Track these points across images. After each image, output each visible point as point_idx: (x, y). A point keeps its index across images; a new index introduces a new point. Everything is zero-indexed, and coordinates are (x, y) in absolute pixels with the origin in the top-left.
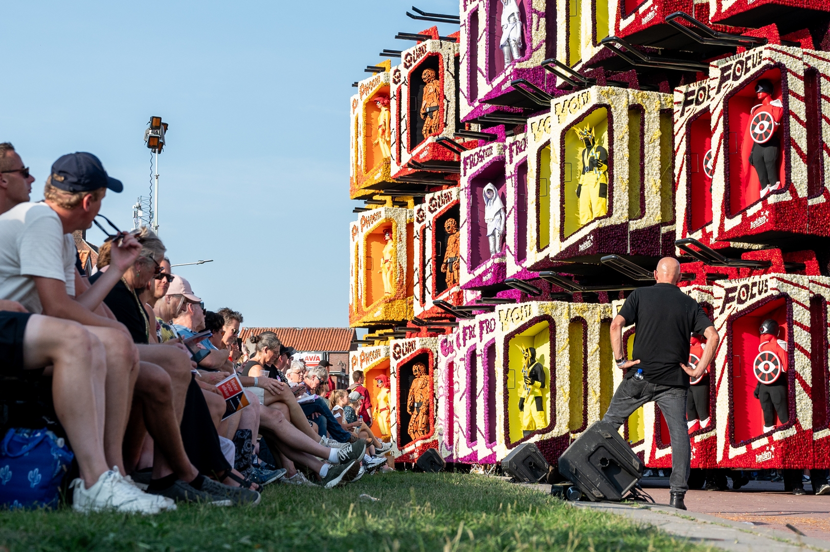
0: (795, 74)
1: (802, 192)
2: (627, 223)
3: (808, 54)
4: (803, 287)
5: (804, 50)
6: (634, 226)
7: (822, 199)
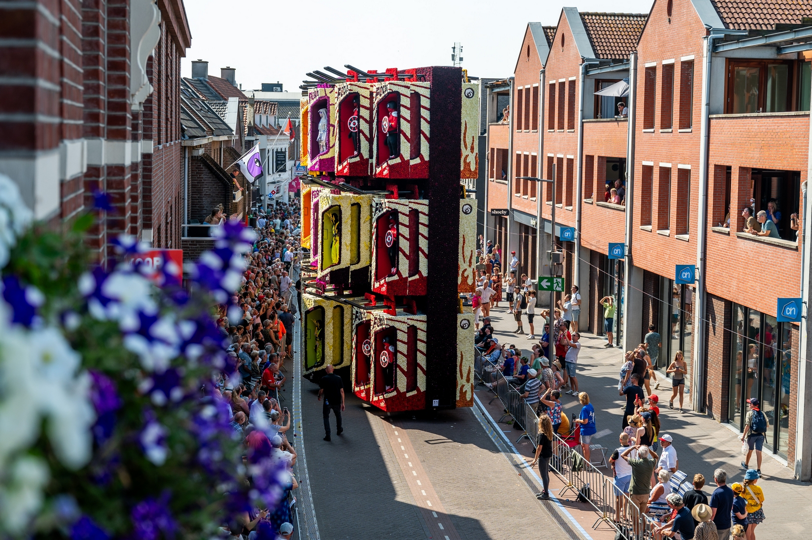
0: (403, 214)
1: (405, 274)
2: (349, 267)
3: (412, 202)
4: (404, 322)
5: (410, 200)
6: (353, 268)
7: (417, 277)
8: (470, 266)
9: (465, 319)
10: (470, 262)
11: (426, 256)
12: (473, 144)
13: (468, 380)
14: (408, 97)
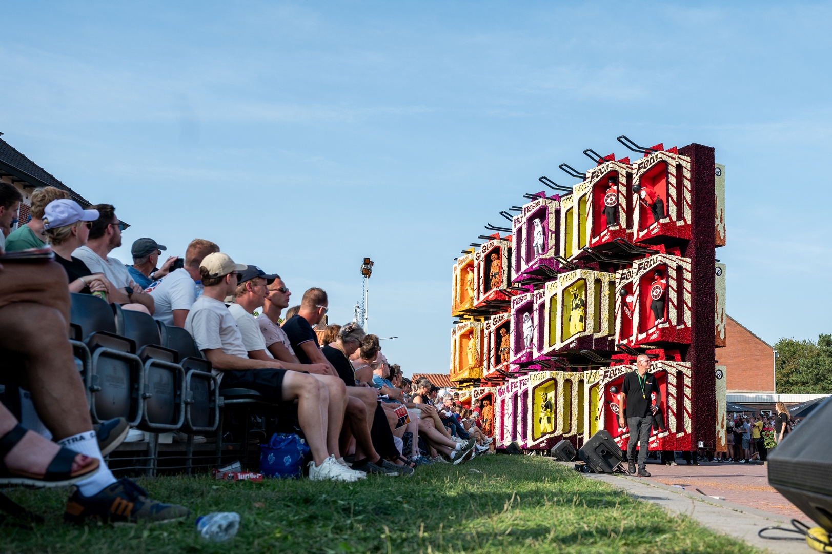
0: (672, 268)
1: (674, 323)
2: (593, 335)
3: (678, 259)
4: (673, 367)
5: (677, 257)
6: (596, 336)
7: (683, 326)
8: (722, 322)
9: (719, 370)
10: (722, 319)
11: (690, 309)
12: (721, 215)
13: (722, 427)
14: (674, 167)
